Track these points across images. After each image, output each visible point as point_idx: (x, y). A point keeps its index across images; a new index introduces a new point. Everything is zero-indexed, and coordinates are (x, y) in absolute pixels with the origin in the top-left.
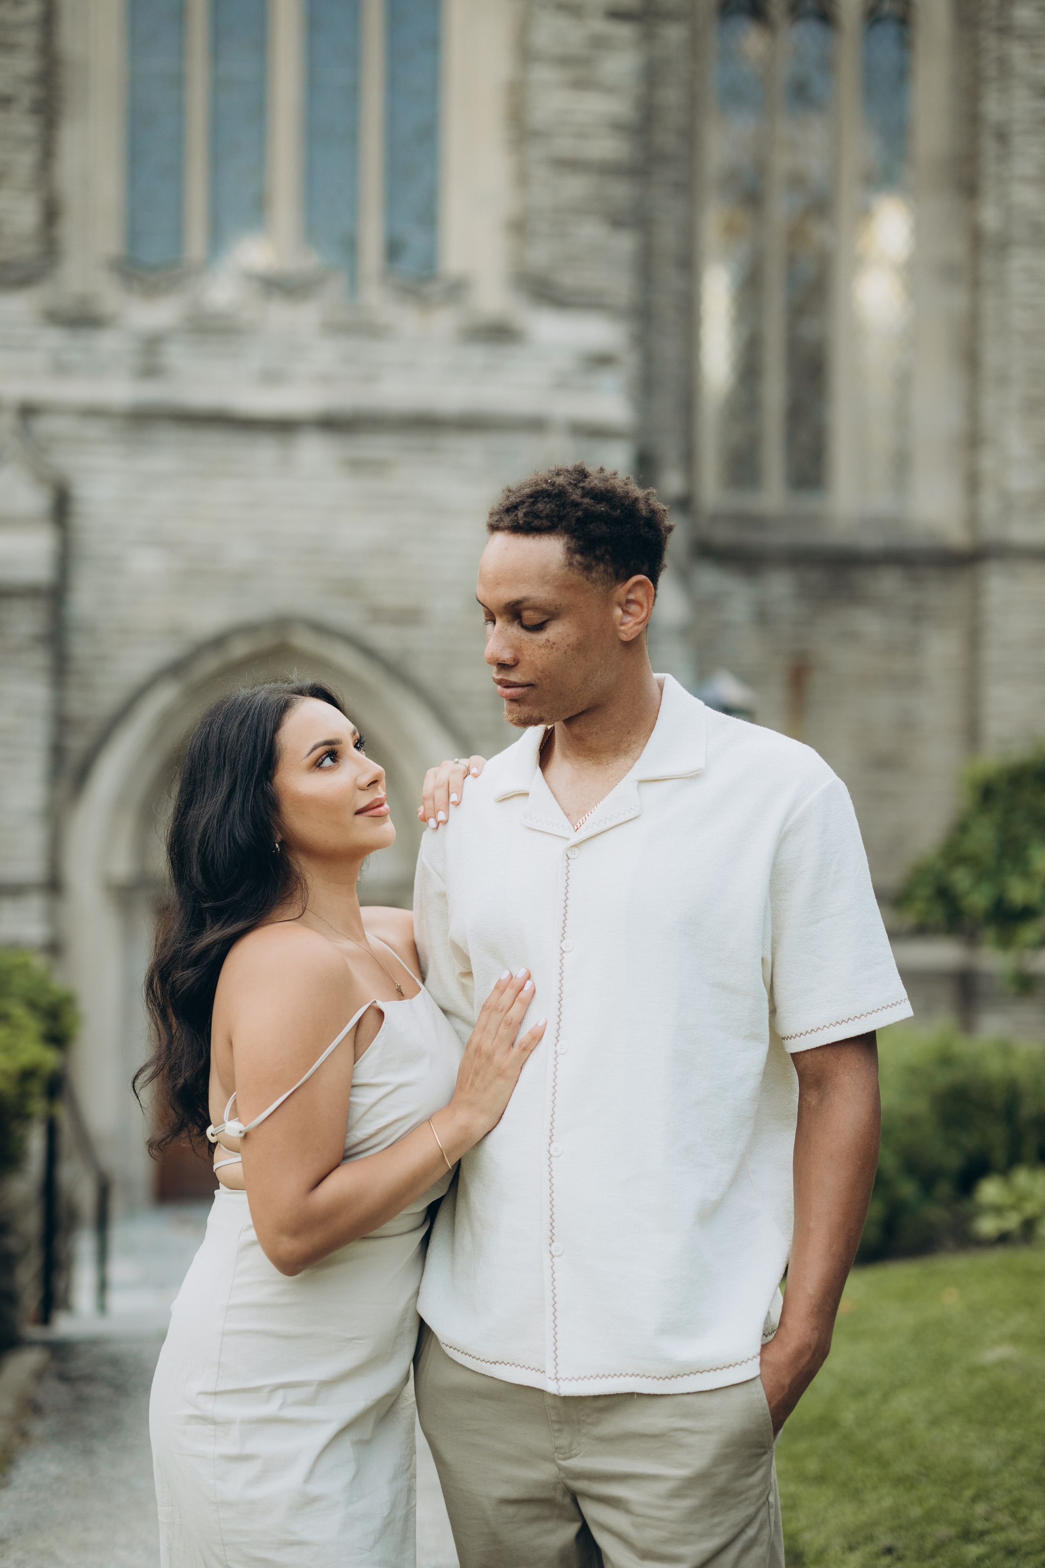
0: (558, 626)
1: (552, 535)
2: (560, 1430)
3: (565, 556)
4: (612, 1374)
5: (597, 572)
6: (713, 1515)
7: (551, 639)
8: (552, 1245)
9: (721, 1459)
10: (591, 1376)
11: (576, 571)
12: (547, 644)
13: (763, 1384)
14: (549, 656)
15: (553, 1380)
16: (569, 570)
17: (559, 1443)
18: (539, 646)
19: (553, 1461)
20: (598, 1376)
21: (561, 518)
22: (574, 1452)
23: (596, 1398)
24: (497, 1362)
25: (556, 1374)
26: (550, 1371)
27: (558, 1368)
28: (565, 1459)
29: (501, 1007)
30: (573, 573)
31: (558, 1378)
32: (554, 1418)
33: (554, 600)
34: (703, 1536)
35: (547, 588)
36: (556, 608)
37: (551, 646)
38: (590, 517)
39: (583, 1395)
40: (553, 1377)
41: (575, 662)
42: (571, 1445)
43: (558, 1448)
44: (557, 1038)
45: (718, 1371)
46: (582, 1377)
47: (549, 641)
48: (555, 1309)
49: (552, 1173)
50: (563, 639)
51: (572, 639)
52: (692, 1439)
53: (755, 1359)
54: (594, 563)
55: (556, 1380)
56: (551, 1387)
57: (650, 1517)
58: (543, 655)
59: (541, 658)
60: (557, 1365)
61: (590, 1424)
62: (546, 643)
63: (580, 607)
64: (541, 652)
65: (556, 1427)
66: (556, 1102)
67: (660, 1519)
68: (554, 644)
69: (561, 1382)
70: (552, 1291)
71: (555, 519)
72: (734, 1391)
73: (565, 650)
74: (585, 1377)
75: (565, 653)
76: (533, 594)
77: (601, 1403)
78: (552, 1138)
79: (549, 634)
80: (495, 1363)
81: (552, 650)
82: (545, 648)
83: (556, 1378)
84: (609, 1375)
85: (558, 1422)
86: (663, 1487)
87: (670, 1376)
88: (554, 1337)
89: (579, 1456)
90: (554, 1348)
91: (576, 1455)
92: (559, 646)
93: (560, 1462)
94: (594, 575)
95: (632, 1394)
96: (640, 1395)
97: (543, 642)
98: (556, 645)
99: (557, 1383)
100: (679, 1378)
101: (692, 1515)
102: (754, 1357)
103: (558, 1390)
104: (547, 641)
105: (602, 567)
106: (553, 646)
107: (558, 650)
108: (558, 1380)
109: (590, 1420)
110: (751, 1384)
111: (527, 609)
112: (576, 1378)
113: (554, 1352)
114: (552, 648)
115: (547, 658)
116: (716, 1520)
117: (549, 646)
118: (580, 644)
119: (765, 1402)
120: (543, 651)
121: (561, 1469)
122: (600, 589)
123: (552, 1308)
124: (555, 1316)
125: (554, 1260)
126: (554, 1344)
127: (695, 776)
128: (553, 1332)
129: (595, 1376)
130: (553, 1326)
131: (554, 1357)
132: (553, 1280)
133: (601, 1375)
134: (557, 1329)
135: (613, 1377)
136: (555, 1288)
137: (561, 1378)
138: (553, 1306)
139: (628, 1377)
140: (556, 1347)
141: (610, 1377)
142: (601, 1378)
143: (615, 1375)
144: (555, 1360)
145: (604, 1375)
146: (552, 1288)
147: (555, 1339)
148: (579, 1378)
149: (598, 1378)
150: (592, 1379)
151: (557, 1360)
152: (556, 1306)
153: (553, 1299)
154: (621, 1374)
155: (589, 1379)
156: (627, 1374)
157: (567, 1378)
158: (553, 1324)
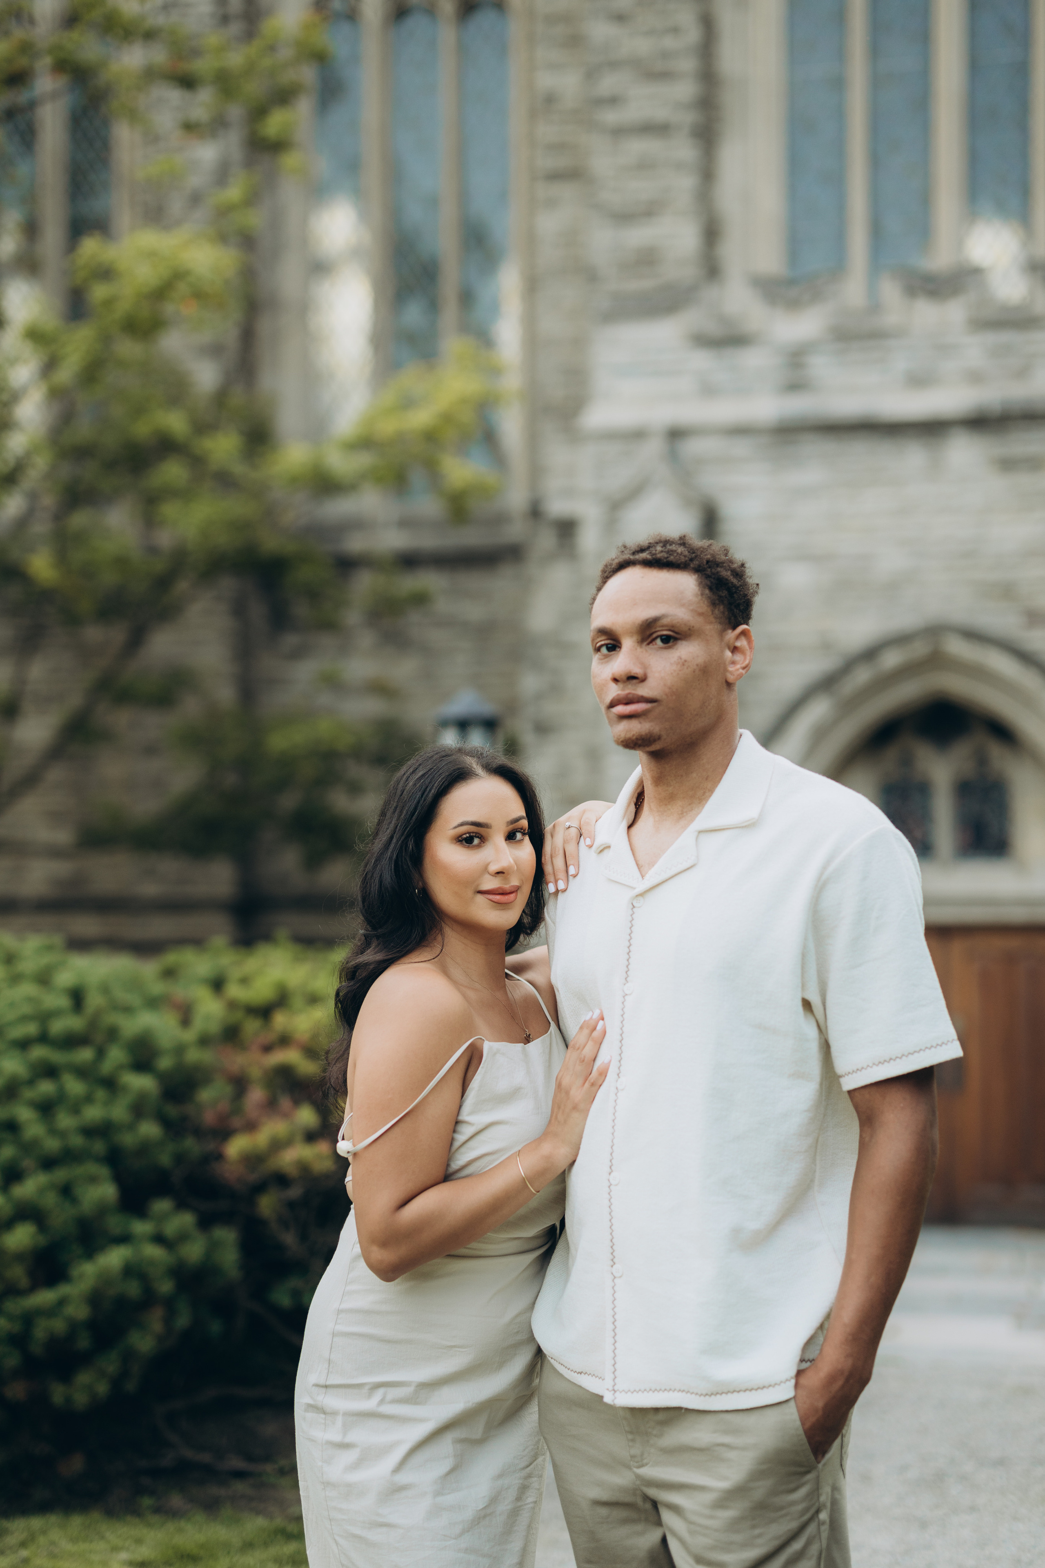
2: (633, 1440)
4: (663, 1389)
6: (754, 1527)
8: (614, 1266)
9: (757, 1475)
10: (645, 1390)
13: (797, 1407)
15: (610, 1391)
17: (633, 1451)
19: (629, 1467)
20: (651, 1390)
22: (645, 1461)
23: (656, 1410)
24: (582, 1372)
25: (614, 1386)
26: (608, 1383)
27: (616, 1380)
28: (639, 1467)
29: (577, 1046)
31: (616, 1389)
32: (627, 1428)
34: (744, 1545)
39: (645, 1407)
40: (611, 1388)
42: (642, 1455)
43: (633, 1457)
44: (618, 1075)
45: (754, 1392)
46: (637, 1390)
48: (615, 1326)
49: (612, 1200)
52: (732, 1455)
53: (788, 1383)
55: (613, 1392)
56: (608, 1397)
57: (700, 1525)
60: (615, 1377)
61: (655, 1436)
65: (630, 1437)
66: (615, 1134)
67: (706, 1527)
69: (617, 1394)
70: (613, 1309)
72: (769, 1412)
74: (640, 1390)
77: (661, 1416)
78: (612, 1167)
80: (581, 1374)
83: (614, 1390)
84: (660, 1390)
85: (631, 1433)
86: (708, 1498)
87: (709, 1393)
88: (613, 1352)
89: (649, 1465)
90: (613, 1362)
91: (647, 1464)
93: (635, 1470)
95: (680, 1409)
96: (687, 1410)
99: (614, 1394)
100: (718, 1396)
101: (734, 1525)
102: (787, 1380)
103: (613, 1401)
108: (615, 1391)
109: (655, 1432)
110: (784, 1406)
112: (632, 1391)
113: (614, 1365)
116: (757, 1531)
119: (798, 1423)
121: (638, 1476)
123: (612, 1325)
124: (615, 1333)
125: (615, 1280)
126: (614, 1358)
127: (750, 826)
128: (613, 1347)
129: (648, 1390)
130: (613, 1341)
131: (613, 1370)
132: (614, 1299)
133: (653, 1389)
134: (616, 1345)
135: (663, 1391)
136: (615, 1307)
137: (618, 1390)
138: (613, 1323)
139: (676, 1392)
140: (615, 1361)
141: (661, 1392)
142: (654, 1392)
143: (665, 1390)
144: (614, 1373)
145: (656, 1390)
146: (612, 1306)
147: (615, 1354)
148: (635, 1391)
149: (651, 1392)
150: (645, 1392)
151: (616, 1373)
152: (615, 1323)
153: (613, 1317)
154: (670, 1390)
155: (643, 1392)
156: (675, 1390)
157: (623, 1391)
158: (613, 1339)
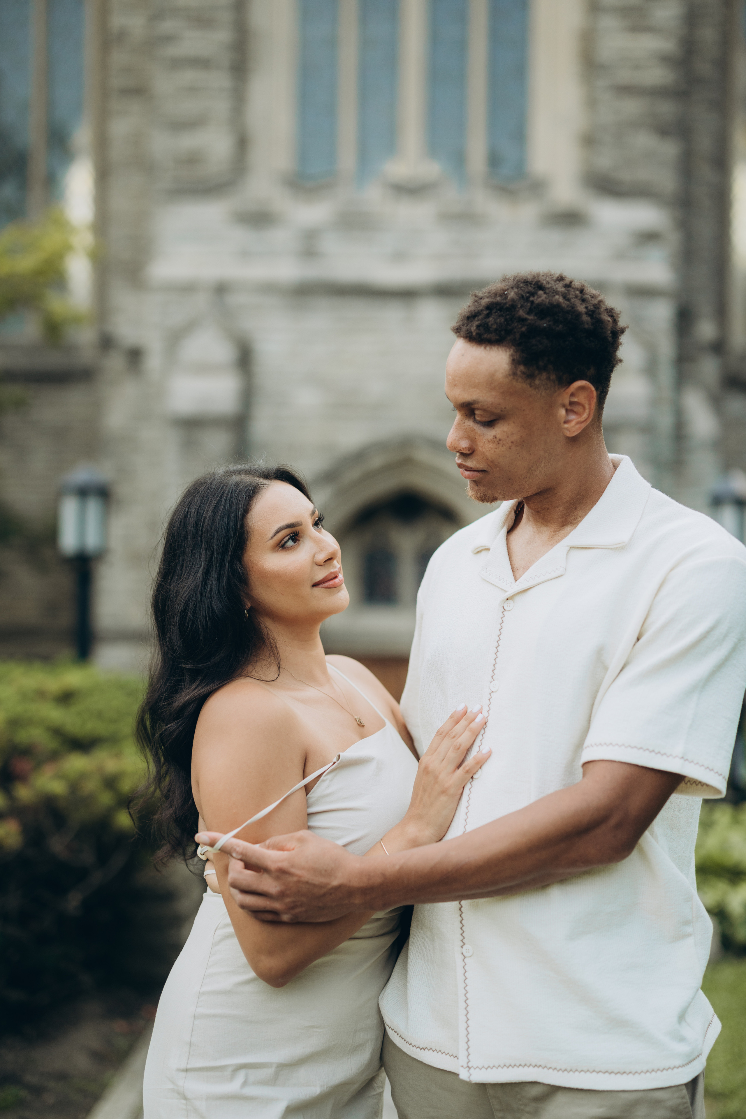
0: (504, 425)
1: (501, 346)
3: (510, 367)
4: (518, 1065)
5: (540, 379)
7: (498, 436)
8: (464, 947)
10: (499, 1066)
11: (520, 380)
12: (495, 439)
14: (496, 450)
15: (466, 1067)
16: (514, 378)
18: (488, 441)
20: (505, 1065)
21: (509, 332)
25: (469, 1061)
26: (464, 1059)
27: (470, 1057)
29: (453, 735)
30: (517, 381)
33: (500, 404)
35: (493, 393)
36: (502, 411)
37: (498, 442)
38: (533, 331)
40: (466, 1064)
41: (519, 456)
46: (491, 1066)
47: (496, 438)
48: (467, 1006)
50: (508, 437)
51: (516, 438)
54: (537, 372)
55: (467, 1070)
56: (464, 1075)
58: (492, 448)
59: (490, 451)
60: (469, 1054)
62: (493, 439)
63: (524, 410)
64: (490, 446)
68: (500, 440)
69: (471, 1071)
70: (465, 988)
71: (503, 333)
73: (510, 446)
74: (494, 1066)
75: (510, 448)
76: (481, 398)
79: (496, 431)
81: (498, 445)
82: (493, 443)
83: (469, 1066)
84: (515, 1065)
88: (466, 1029)
90: (466, 1040)
92: (504, 442)
94: (537, 382)
97: (491, 437)
98: (502, 441)
103: (469, 1077)
104: (494, 438)
105: (544, 375)
106: (499, 442)
107: (504, 446)
108: (469, 1069)
111: (478, 409)
112: (486, 1067)
113: (467, 1043)
114: (498, 444)
115: (495, 452)
117: (496, 442)
118: (524, 441)
120: (491, 445)
122: (543, 394)
123: (464, 1004)
124: (467, 1011)
125: (465, 960)
126: (467, 1036)
127: (620, 548)
128: (466, 1025)
129: (502, 1066)
130: (466, 1019)
131: (467, 1047)
132: (465, 978)
133: (507, 1065)
134: (468, 1022)
135: (518, 1067)
136: (467, 986)
137: (472, 1067)
138: (465, 1002)
139: (531, 1067)
140: (468, 1039)
141: (515, 1067)
142: (508, 1067)
143: (520, 1065)
144: (467, 1050)
145: (510, 1065)
146: (464, 985)
147: (468, 1031)
148: (489, 1067)
149: (505, 1068)
150: (500, 1068)
151: (469, 1050)
152: (467, 1002)
153: (465, 995)
154: (526, 1065)
155: (497, 1068)
156: (530, 1065)
157: (477, 1067)
158: (465, 1017)
